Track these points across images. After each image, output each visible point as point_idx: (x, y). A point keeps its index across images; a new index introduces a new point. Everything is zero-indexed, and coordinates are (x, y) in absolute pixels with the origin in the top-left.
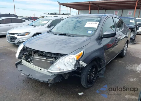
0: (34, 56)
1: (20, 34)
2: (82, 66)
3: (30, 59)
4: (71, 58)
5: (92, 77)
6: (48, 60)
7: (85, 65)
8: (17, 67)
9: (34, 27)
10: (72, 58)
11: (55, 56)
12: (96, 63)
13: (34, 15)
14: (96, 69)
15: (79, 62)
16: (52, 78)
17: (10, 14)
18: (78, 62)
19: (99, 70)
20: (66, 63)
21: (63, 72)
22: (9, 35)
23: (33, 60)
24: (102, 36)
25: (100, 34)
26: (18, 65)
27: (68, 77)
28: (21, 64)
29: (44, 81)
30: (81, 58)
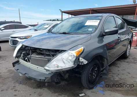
0: (32, 54)
1: (22, 38)
2: (83, 63)
3: (27, 58)
4: (70, 54)
5: (93, 77)
6: (46, 58)
7: (85, 62)
8: (14, 66)
9: (36, 31)
10: (72, 54)
11: (53, 53)
12: (98, 62)
13: (38, 23)
14: (99, 68)
15: (79, 59)
16: (50, 76)
17: (15, 21)
18: (77, 59)
19: (102, 69)
20: (64, 61)
21: (62, 70)
22: (11, 39)
23: (30, 59)
24: (104, 34)
25: (101, 32)
26: (16, 65)
27: (67, 77)
28: (18, 63)
29: (40, 80)
30: (81, 54)
